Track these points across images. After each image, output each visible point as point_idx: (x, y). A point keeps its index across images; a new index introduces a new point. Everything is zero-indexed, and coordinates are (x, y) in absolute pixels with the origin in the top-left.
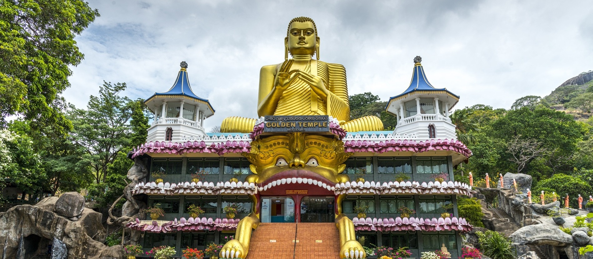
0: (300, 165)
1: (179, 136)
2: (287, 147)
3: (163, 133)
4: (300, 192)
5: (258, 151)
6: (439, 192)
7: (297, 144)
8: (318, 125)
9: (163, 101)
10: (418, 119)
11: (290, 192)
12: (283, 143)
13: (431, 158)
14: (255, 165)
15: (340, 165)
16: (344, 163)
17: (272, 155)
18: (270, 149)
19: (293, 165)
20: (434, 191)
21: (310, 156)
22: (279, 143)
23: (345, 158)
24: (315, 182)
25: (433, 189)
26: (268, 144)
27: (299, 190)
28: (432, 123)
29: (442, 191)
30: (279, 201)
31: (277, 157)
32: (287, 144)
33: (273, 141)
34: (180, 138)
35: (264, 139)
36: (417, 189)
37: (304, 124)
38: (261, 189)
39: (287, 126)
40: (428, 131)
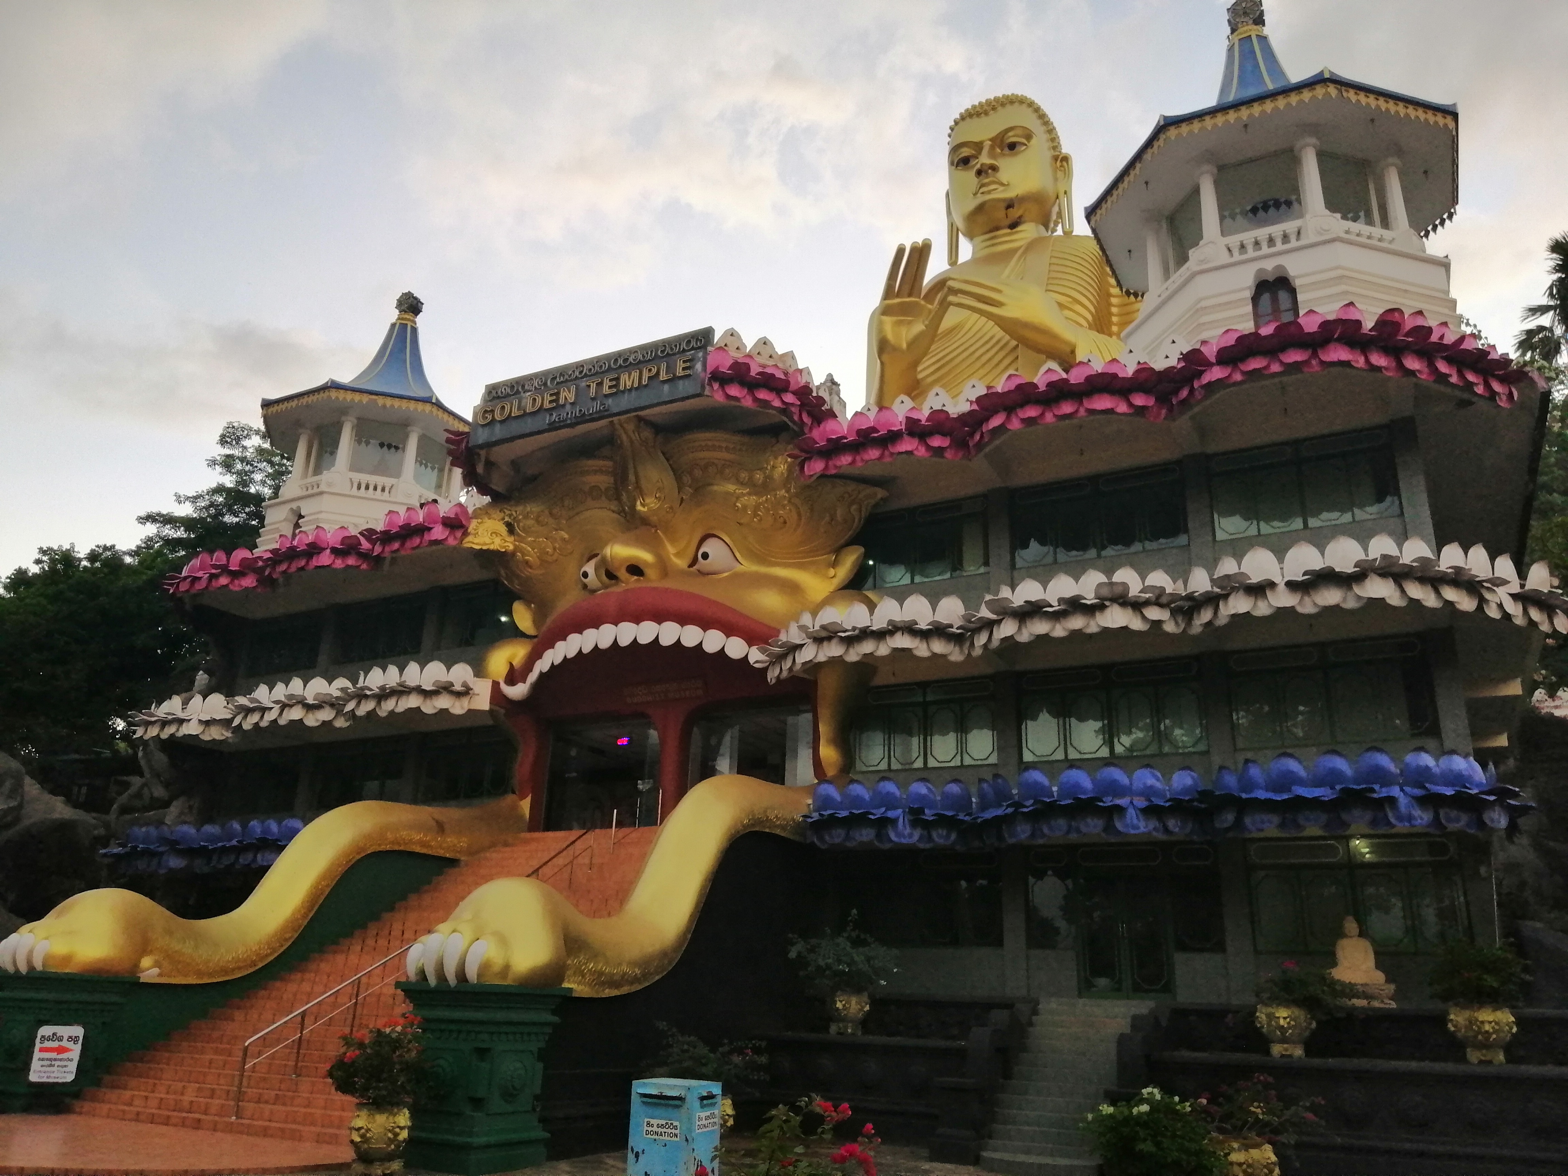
0: (635, 569)
2: (615, 505)
5: (508, 536)
6: (1262, 609)
7: (637, 484)
8: (658, 373)
10: (1202, 263)
11: (640, 694)
12: (594, 492)
14: (528, 603)
15: (837, 551)
16: (852, 542)
18: (551, 523)
19: (609, 574)
20: (1237, 605)
21: (699, 529)
23: (850, 516)
25: (1232, 600)
27: (671, 681)
28: (1270, 267)
29: (1283, 599)
32: (610, 493)
36: (1138, 606)
37: (607, 383)
38: (518, 691)
39: (547, 405)
40: (1250, 308)
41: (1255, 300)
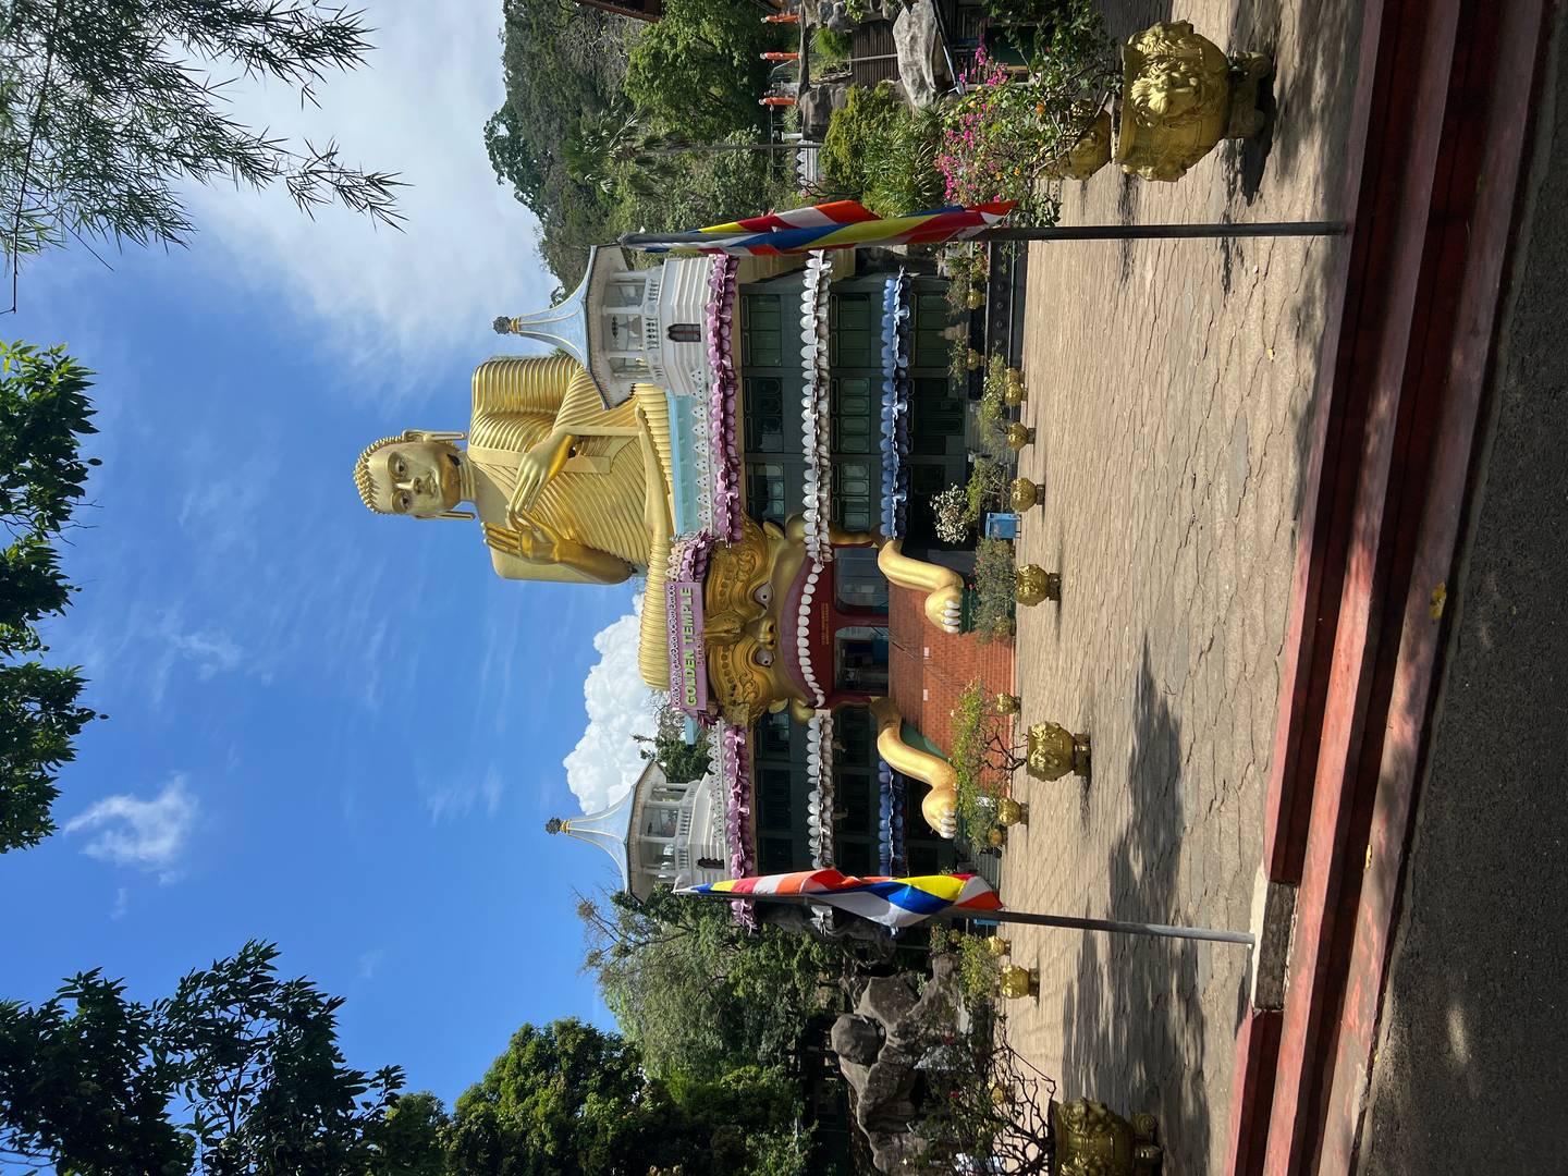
0: (771, 629)
1: (714, 847)
2: (732, 647)
3: (709, 875)
4: (825, 616)
5: (742, 706)
6: (827, 353)
7: (725, 632)
8: (687, 606)
9: (642, 873)
10: (656, 359)
11: (826, 637)
12: (725, 657)
13: (746, 331)
14: (770, 703)
15: (766, 534)
16: (761, 526)
17: (750, 676)
18: (737, 682)
19: (771, 643)
20: (824, 362)
21: (750, 602)
22: (725, 666)
23: (751, 527)
24: (806, 600)
25: (820, 362)
26: (727, 687)
27: (821, 619)
28: (666, 333)
29: (824, 347)
30: (844, 651)
31: (752, 665)
32: (726, 648)
33: (721, 677)
34: (718, 845)
35: (717, 695)
36: (819, 399)
37: (687, 633)
38: (821, 699)
39: (692, 666)
40: (685, 343)
41: (677, 340)
